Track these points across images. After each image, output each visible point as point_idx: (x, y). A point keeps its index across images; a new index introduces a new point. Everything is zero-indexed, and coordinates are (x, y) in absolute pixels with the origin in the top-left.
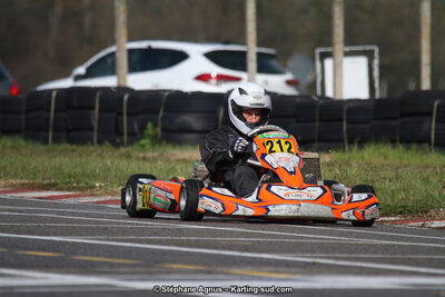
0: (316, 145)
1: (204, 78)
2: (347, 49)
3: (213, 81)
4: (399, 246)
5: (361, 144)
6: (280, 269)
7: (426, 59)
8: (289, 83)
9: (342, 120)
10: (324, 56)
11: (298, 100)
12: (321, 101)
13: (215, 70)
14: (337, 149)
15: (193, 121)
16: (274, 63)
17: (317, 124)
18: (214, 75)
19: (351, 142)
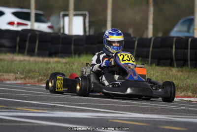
0: (60, 55)
1: (11, 23)
2: (75, 13)
3: (15, 25)
4: (93, 100)
5: (79, 55)
6: (39, 108)
7: (109, 18)
8: (49, 27)
9: (71, 44)
10: (64, 16)
11: (53, 35)
12: (63, 36)
13: (16, 20)
14: (69, 57)
15: (6, 42)
16: (43, 18)
17: (60, 45)
18: (16, 23)
19: (75, 54)
